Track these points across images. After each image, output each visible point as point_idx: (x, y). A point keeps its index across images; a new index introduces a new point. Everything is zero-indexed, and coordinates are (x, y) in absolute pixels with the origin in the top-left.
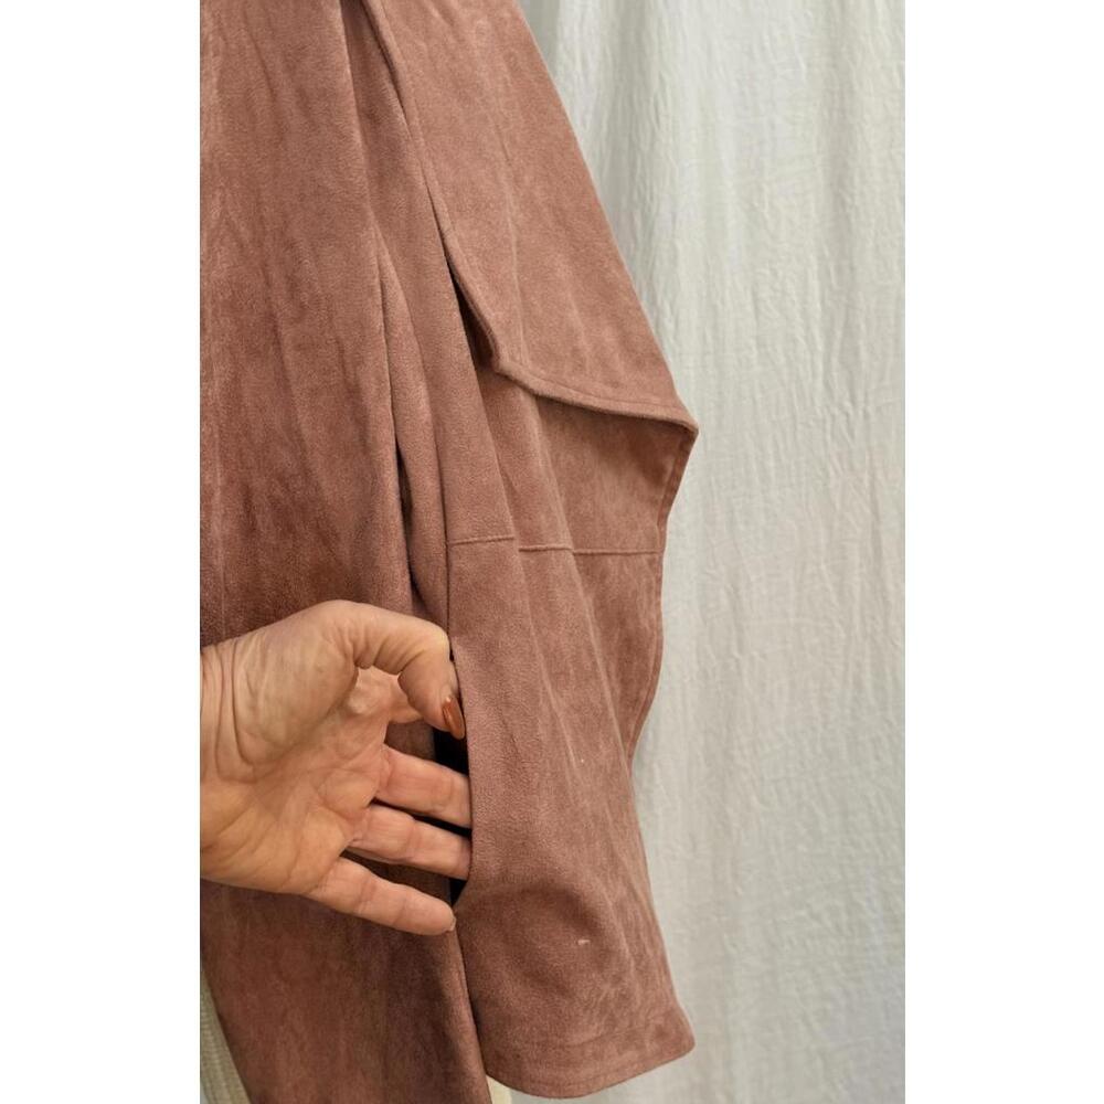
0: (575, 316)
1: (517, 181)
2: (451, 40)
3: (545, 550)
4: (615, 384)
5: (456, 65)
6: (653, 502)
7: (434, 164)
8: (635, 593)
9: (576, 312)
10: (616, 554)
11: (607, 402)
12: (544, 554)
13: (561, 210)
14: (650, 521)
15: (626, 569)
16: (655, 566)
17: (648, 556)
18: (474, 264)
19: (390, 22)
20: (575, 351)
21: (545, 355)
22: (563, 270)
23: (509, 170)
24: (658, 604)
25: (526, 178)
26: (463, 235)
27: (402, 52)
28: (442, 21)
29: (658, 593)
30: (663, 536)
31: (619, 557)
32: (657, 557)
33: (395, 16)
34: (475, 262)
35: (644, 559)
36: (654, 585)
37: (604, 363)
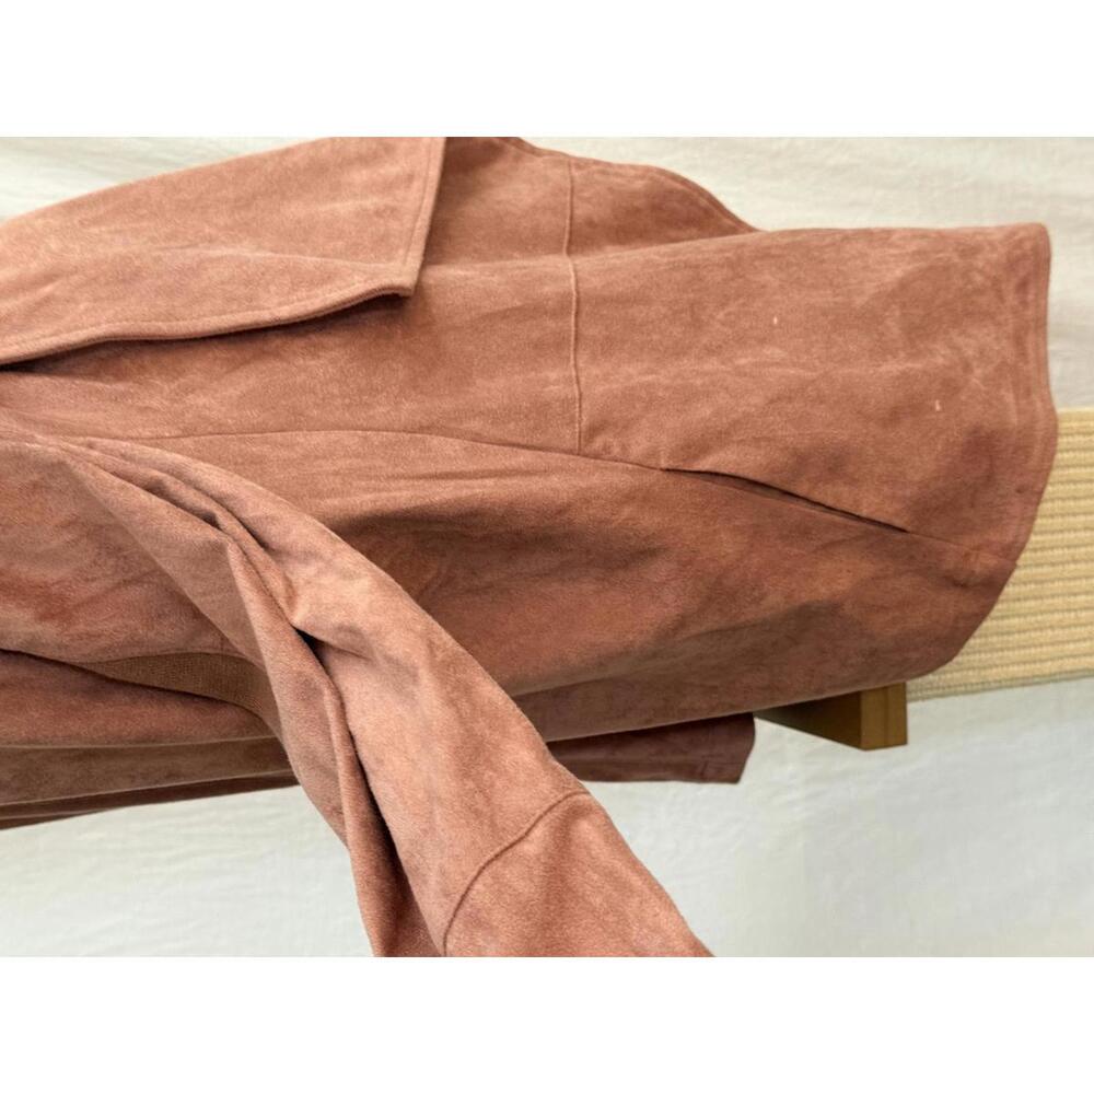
0: (344, 207)
1: (211, 240)
2: (75, 278)
3: (578, 293)
4: (410, 178)
5: (102, 278)
6: (518, 159)
7: (205, 316)
8: (611, 190)
9: (338, 205)
10: (572, 203)
11: (428, 189)
12: (582, 295)
13: (236, 201)
14: (538, 163)
15: (586, 195)
16: (582, 164)
17: (573, 170)
18: (304, 294)
19: (61, 332)
20: (378, 213)
21: (383, 245)
22: (296, 210)
23: (201, 245)
24: (620, 166)
25: (207, 230)
26: (276, 301)
27: (92, 326)
28: (57, 283)
29: (609, 165)
30: (551, 153)
31: (575, 200)
32: (573, 161)
33: (56, 327)
34: (303, 293)
35: (576, 174)
36: (600, 167)
37: (388, 186)
